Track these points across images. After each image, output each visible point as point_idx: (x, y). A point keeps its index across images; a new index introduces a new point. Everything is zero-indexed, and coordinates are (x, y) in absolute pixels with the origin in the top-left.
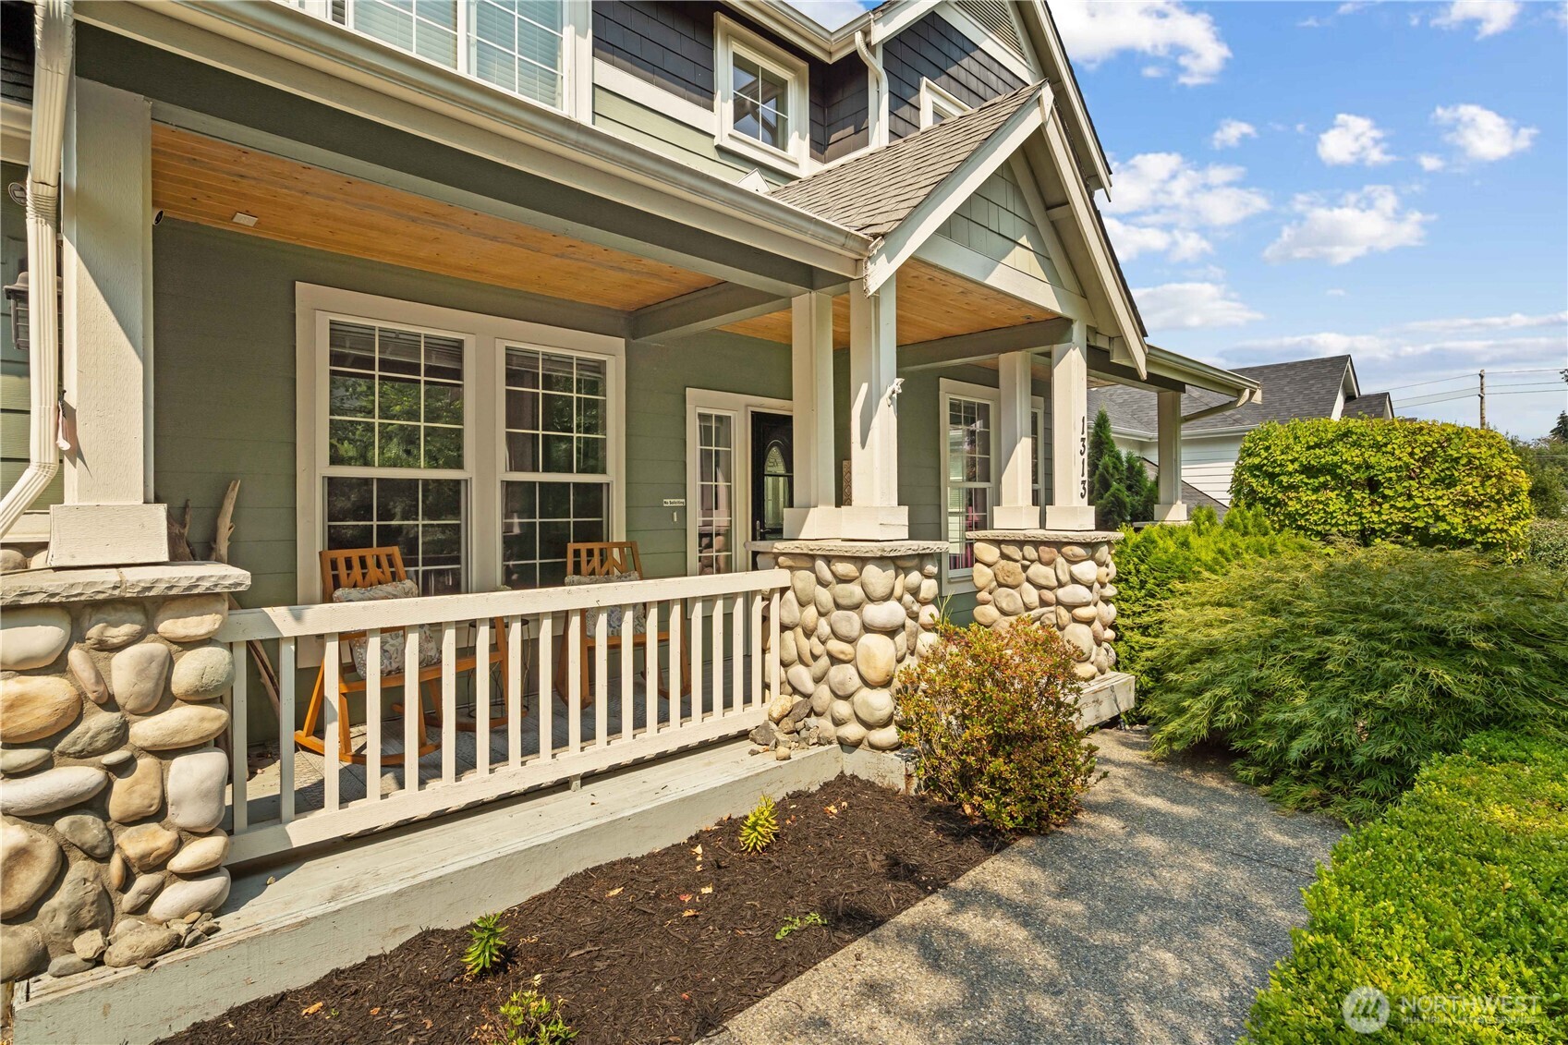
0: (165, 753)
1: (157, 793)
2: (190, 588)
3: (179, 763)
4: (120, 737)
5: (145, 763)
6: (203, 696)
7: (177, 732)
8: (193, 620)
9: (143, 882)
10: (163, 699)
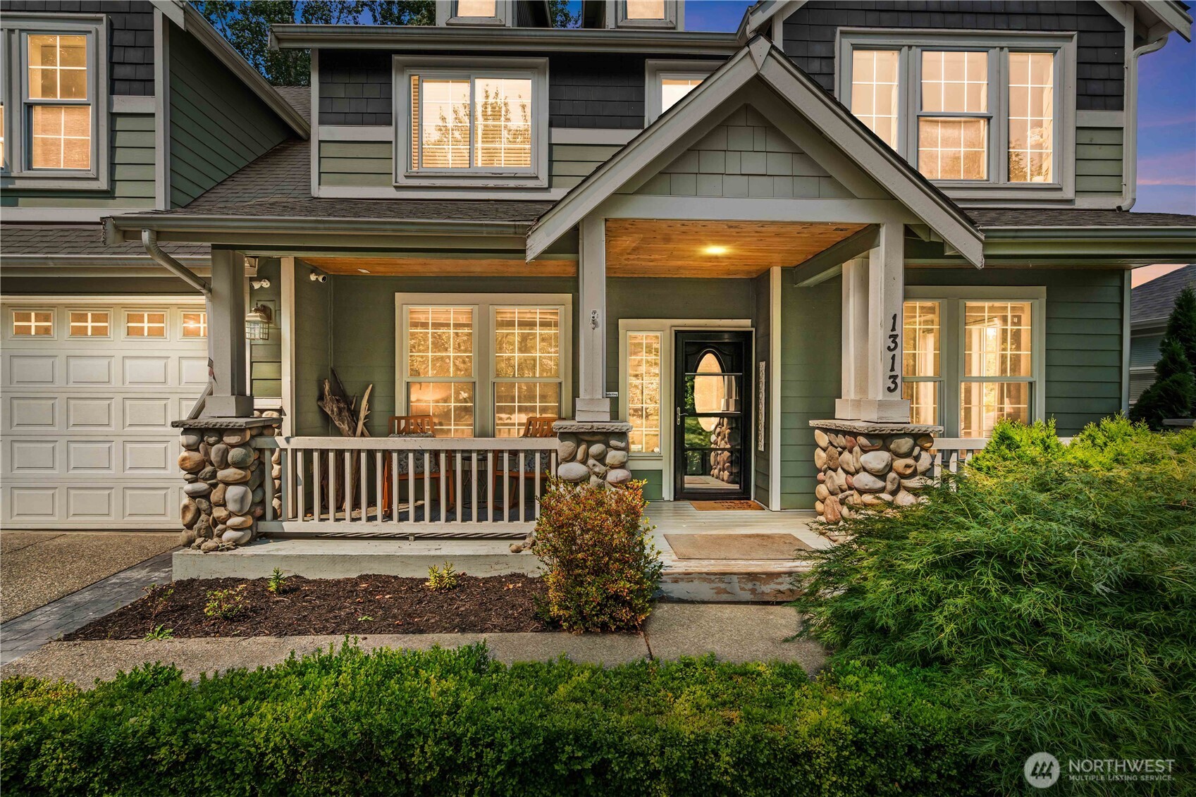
0: (227, 484)
1: (222, 497)
2: (227, 426)
3: (230, 488)
4: (213, 475)
5: (221, 486)
6: (239, 465)
7: (226, 477)
8: (232, 437)
9: (220, 527)
10: (226, 465)
